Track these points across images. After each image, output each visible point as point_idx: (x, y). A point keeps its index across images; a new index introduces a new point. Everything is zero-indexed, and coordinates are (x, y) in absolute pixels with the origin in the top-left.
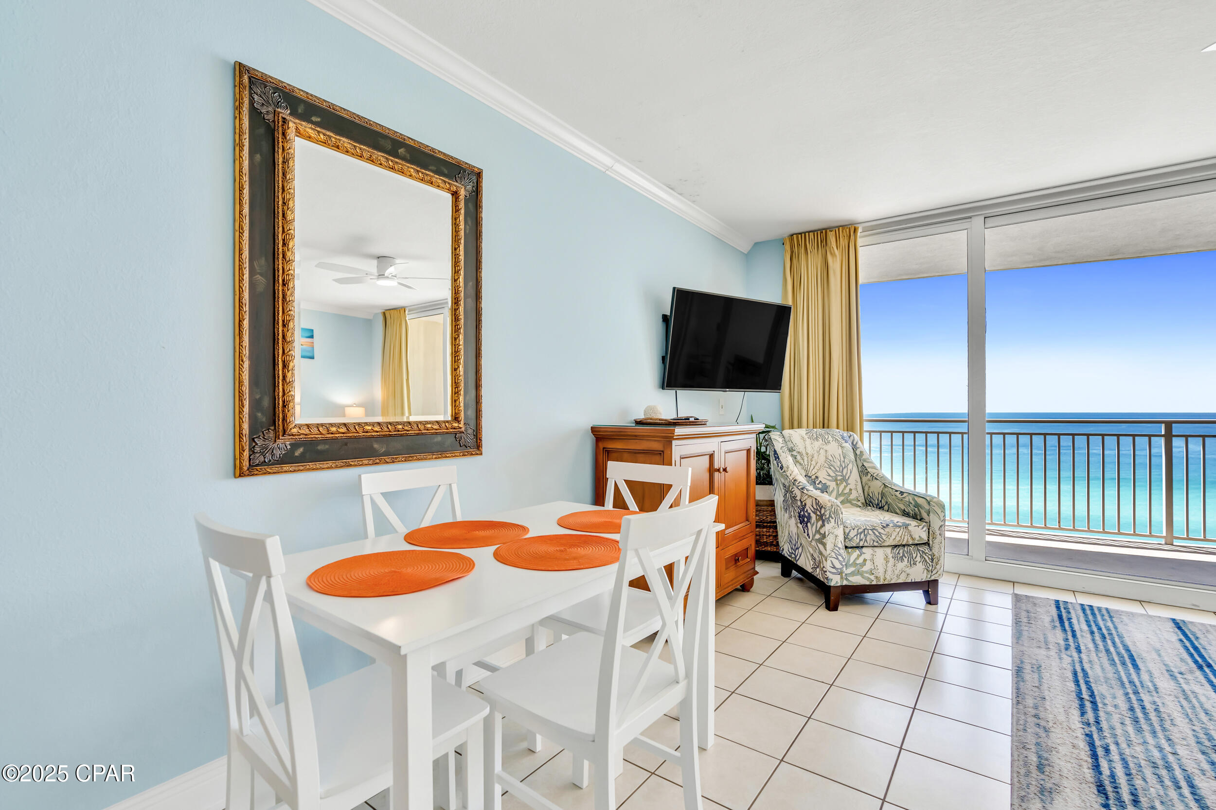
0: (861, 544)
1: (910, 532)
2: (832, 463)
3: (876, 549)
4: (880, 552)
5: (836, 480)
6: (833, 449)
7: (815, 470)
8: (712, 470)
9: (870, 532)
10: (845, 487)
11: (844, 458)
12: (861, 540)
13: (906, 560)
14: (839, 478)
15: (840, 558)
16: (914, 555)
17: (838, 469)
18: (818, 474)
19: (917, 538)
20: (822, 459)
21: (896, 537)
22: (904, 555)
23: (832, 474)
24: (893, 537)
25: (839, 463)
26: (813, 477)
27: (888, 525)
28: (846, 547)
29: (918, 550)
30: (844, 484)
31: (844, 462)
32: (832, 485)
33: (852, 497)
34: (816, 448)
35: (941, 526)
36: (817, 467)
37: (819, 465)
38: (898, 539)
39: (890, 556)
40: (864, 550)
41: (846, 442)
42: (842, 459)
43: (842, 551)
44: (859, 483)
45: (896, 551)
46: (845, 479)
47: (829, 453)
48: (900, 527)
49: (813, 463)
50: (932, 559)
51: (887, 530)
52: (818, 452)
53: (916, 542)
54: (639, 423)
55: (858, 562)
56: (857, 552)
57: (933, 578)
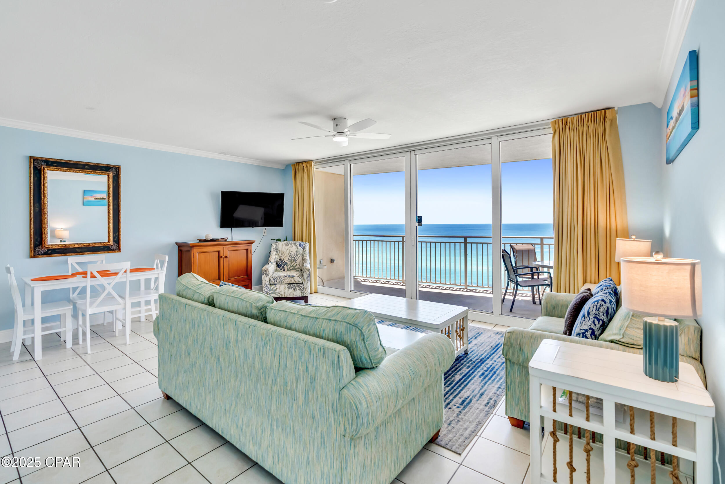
0: (275, 283)
1: (294, 279)
2: (291, 254)
3: (281, 285)
4: (283, 286)
5: (291, 261)
6: (294, 249)
7: (283, 257)
8: (220, 257)
9: (278, 279)
10: (294, 264)
11: (297, 252)
12: (275, 281)
13: (293, 289)
14: (293, 260)
15: (267, 288)
16: (296, 287)
17: (293, 257)
18: (284, 259)
19: (297, 281)
20: (288, 252)
21: (288, 280)
22: (292, 287)
23: (290, 259)
24: (287, 280)
25: (294, 254)
26: (282, 260)
27: (286, 276)
28: (270, 284)
29: (298, 285)
30: (294, 262)
31: (296, 254)
32: (289, 263)
33: (296, 267)
34: (286, 249)
35: (307, 277)
36: (284, 256)
37: (285, 255)
38: (289, 281)
39: (287, 287)
40: (277, 285)
41: (300, 246)
42: (296, 253)
43: (269, 286)
44: (301, 262)
45: (289, 285)
46: (295, 261)
47: (291, 251)
48: (290, 277)
49: (283, 255)
50: (304, 289)
51: (285, 278)
52: (287, 250)
53: (297, 283)
54: (201, 241)
55: (274, 289)
56: (274, 286)
57: (304, 296)
